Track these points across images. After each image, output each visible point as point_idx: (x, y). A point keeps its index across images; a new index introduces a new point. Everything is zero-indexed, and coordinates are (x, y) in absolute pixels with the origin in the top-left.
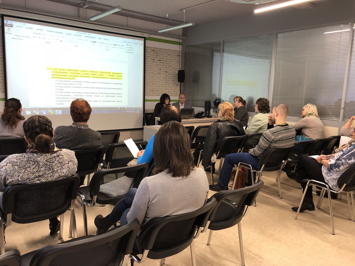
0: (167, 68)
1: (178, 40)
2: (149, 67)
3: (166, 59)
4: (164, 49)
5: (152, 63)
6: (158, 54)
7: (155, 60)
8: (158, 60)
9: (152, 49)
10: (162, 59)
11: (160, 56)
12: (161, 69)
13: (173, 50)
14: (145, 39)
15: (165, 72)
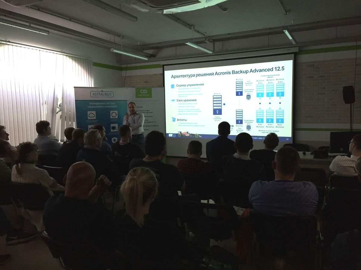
0: (336, 85)
1: (354, 44)
4: (330, 61)
5: (309, 81)
6: (319, 68)
7: (314, 78)
8: (318, 77)
9: (309, 64)
10: (326, 75)
11: (322, 71)
12: (325, 88)
13: (347, 59)
14: (296, 54)
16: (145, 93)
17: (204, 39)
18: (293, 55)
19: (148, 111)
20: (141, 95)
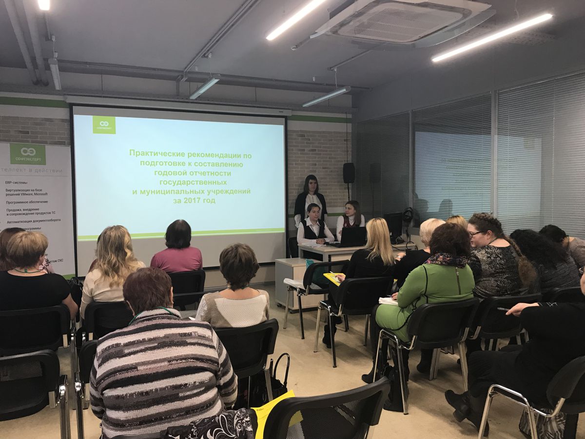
0: (326, 161)
2: (294, 163)
3: (324, 147)
4: (320, 132)
5: (300, 155)
6: (309, 140)
7: (304, 151)
8: (309, 151)
9: (300, 133)
10: (317, 149)
11: (313, 143)
12: (316, 165)
13: (335, 133)
14: (286, 118)
15: (324, 168)
16: (31, 155)
18: (284, 119)
19: (38, 192)
20: (22, 159)
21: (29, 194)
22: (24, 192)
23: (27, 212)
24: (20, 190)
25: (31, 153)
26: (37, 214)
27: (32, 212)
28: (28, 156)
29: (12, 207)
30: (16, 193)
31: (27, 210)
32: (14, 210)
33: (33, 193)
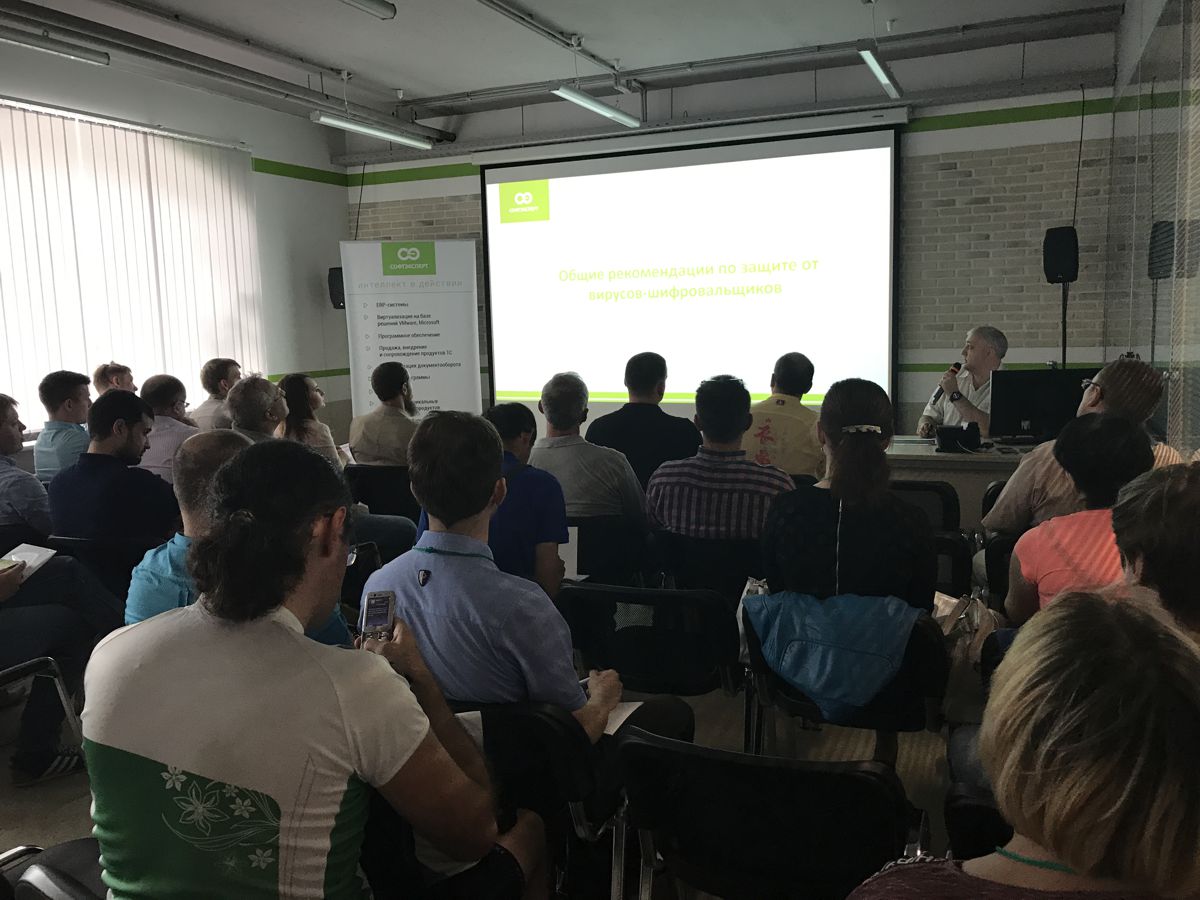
0: (1021, 226)
1: (1076, 96)
3: (1012, 190)
4: (1004, 151)
5: (940, 216)
6: (970, 174)
7: (954, 204)
8: (969, 203)
9: (941, 161)
10: (991, 196)
11: (980, 183)
12: (988, 237)
13: (1055, 146)
14: (899, 131)
15: (1016, 244)
16: (414, 259)
17: (611, 82)
18: (892, 132)
19: (423, 319)
20: (399, 266)
21: (411, 323)
22: (404, 320)
23: (409, 351)
24: (397, 317)
25: (413, 256)
26: (424, 354)
27: (416, 351)
28: (409, 262)
29: (387, 343)
30: (392, 321)
31: (408, 348)
32: (390, 349)
33: (417, 320)
